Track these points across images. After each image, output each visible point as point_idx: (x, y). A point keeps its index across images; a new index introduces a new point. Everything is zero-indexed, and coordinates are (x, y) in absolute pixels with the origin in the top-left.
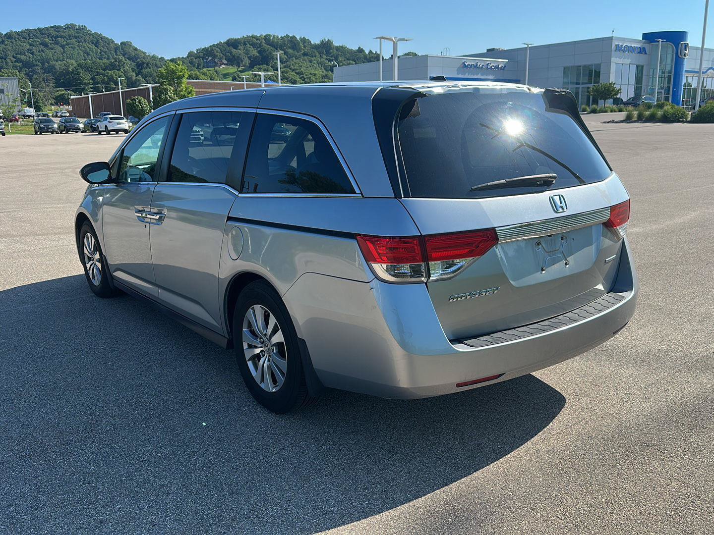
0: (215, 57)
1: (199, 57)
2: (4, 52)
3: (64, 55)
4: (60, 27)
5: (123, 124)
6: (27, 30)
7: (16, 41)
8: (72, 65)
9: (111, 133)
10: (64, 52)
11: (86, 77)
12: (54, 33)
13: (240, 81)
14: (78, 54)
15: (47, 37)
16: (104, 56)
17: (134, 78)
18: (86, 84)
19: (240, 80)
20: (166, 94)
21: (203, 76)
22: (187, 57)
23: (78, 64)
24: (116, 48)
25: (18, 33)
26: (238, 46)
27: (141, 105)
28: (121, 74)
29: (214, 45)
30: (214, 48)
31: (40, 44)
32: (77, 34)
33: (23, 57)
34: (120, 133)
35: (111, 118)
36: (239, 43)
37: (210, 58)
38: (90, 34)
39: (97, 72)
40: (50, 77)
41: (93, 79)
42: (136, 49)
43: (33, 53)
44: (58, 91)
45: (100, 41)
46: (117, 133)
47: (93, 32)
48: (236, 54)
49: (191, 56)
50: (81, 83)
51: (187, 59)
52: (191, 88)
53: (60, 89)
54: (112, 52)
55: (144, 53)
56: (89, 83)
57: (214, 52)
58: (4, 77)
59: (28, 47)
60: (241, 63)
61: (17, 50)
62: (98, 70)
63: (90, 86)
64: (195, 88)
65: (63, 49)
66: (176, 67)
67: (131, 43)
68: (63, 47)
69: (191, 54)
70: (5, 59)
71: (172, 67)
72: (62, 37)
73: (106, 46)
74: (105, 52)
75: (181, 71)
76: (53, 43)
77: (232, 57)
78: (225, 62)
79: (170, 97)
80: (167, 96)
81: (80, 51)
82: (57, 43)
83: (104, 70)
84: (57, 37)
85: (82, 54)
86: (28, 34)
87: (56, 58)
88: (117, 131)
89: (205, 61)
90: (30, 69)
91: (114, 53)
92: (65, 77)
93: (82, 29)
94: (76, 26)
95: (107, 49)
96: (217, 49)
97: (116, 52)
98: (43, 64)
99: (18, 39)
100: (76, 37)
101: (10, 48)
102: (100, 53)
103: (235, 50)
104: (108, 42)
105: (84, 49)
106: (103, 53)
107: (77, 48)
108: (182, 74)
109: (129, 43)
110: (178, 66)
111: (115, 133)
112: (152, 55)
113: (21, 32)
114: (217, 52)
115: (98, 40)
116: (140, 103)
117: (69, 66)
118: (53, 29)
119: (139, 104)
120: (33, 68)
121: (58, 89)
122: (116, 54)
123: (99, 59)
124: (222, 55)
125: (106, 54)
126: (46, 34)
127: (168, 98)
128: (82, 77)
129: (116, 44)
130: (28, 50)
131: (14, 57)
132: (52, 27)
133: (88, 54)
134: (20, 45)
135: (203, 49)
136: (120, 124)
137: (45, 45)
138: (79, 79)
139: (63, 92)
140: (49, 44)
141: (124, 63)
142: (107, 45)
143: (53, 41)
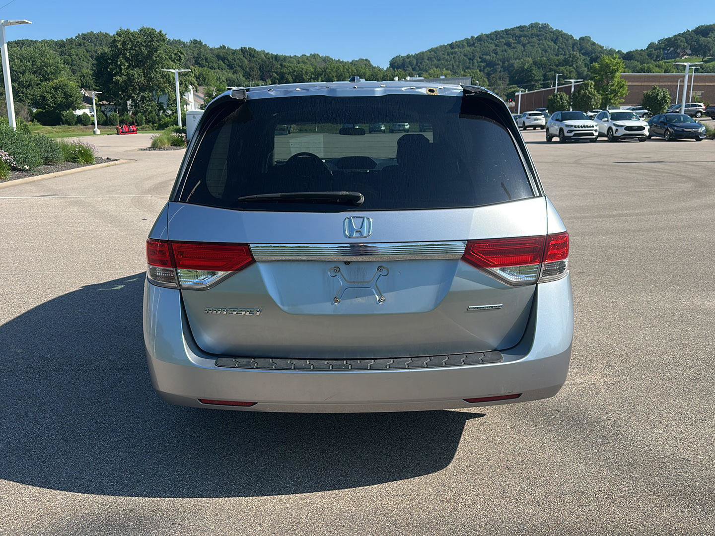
0: (677, 47)
1: (660, 48)
2: (473, 53)
3: (524, 53)
4: (525, 27)
5: (540, 119)
6: (496, 32)
7: (484, 43)
8: (529, 62)
9: (527, 129)
10: (524, 51)
11: (538, 74)
12: (518, 33)
13: (702, 73)
14: (536, 52)
15: (511, 37)
16: (560, 53)
17: (585, 73)
18: (537, 81)
19: (703, 71)
20: (586, 89)
21: (657, 69)
22: (647, 49)
23: (533, 62)
24: (575, 43)
25: (487, 36)
26: (708, 34)
27: (562, 101)
28: (572, 70)
29: (679, 35)
30: (678, 37)
31: (505, 44)
32: (539, 32)
33: (488, 57)
34: (537, 128)
35: (530, 115)
36: (710, 30)
37: (672, 49)
38: (551, 32)
39: (550, 69)
40: (506, 75)
41: (545, 75)
42: (594, 44)
43: (496, 54)
44: (511, 88)
45: (560, 37)
46: (534, 129)
47: (554, 29)
48: (705, 42)
49: (652, 47)
50: (532, 80)
51: (646, 51)
52: (623, 83)
53: (514, 86)
54: (570, 48)
55: (602, 47)
56: (540, 80)
57: (677, 42)
58: (467, 77)
59: (494, 47)
60: (708, 51)
61: (484, 51)
62: (551, 67)
63: (540, 82)
64: (628, 82)
65: (524, 48)
66: (611, 60)
67: (590, 38)
68: (524, 46)
69: (651, 46)
70: (472, 60)
71: (607, 61)
72: (525, 36)
73: (565, 43)
74: (562, 49)
75: (616, 65)
76: (516, 43)
77: (697, 46)
78: (689, 52)
79: (589, 93)
80: (587, 91)
81: (539, 49)
82: (519, 42)
83: (557, 66)
84: (521, 36)
85: (540, 51)
86: (496, 36)
87: (516, 56)
88: (535, 127)
89: (666, 52)
90: (492, 68)
91: (571, 49)
92: (520, 75)
93: (545, 27)
94: (540, 24)
95: (565, 45)
96: (682, 38)
97: (573, 48)
98: (504, 63)
99: (486, 40)
100: (537, 36)
101: (478, 50)
102: (558, 49)
103: (704, 38)
104: (567, 38)
105: (542, 46)
106: (560, 50)
107: (537, 46)
108: (616, 67)
109: (588, 38)
110: (613, 60)
111: (532, 128)
112: (609, 49)
113: (490, 34)
114: (681, 42)
115: (558, 37)
116: (561, 98)
117: (525, 63)
118: (518, 29)
119: (560, 100)
120: (495, 67)
121: (511, 86)
122: (573, 50)
123: (556, 55)
124: (686, 44)
125: (563, 51)
126: (511, 34)
127: (587, 94)
128: (534, 74)
129: (574, 40)
130: (493, 50)
131: (480, 58)
132: (517, 28)
133: (546, 51)
134: (487, 46)
135: (666, 39)
136: (537, 119)
137: (508, 44)
138: (531, 76)
139: (515, 89)
140: (512, 44)
141: (578, 59)
142: (566, 41)
143: (516, 40)
